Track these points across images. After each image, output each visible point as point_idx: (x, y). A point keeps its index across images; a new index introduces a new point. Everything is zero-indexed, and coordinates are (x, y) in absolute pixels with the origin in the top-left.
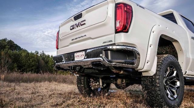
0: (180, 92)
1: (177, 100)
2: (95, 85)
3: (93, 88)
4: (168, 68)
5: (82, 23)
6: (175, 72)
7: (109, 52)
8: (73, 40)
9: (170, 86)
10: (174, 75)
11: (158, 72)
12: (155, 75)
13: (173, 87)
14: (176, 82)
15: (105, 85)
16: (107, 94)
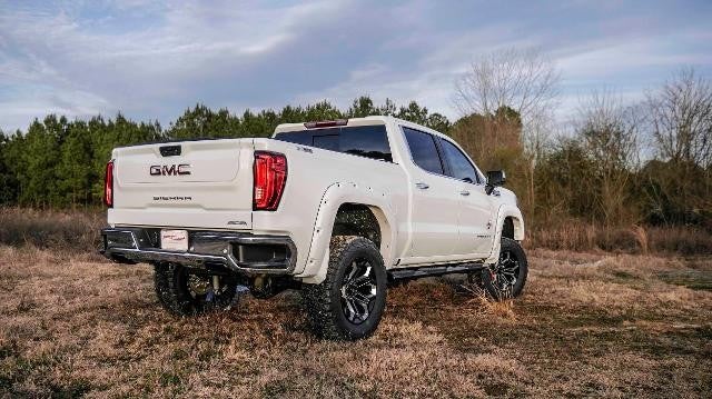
0: (376, 306)
1: (368, 322)
2: (201, 287)
3: (193, 294)
4: (354, 264)
5: (182, 170)
6: (369, 269)
7: (241, 247)
8: (155, 199)
9: (358, 296)
10: (367, 274)
11: (330, 277)
12: (325, 282)
13: (362, 299)
14: (370, 288)
15: (224, 289)
16: (229, 308)
